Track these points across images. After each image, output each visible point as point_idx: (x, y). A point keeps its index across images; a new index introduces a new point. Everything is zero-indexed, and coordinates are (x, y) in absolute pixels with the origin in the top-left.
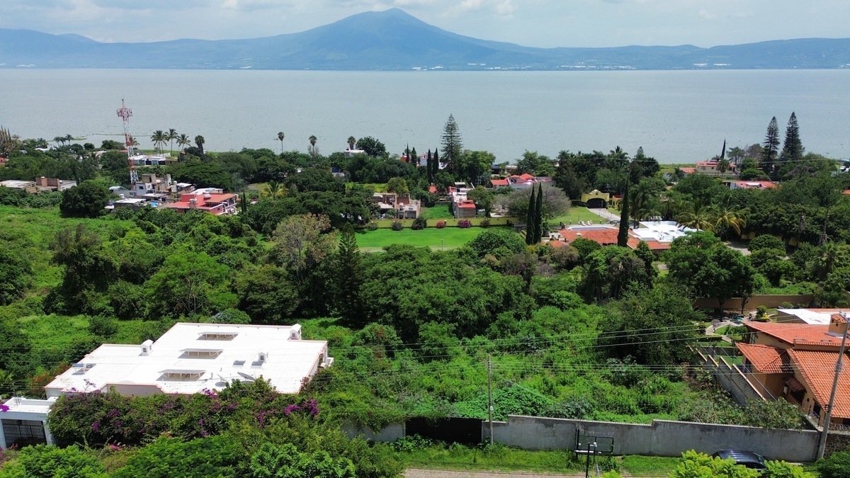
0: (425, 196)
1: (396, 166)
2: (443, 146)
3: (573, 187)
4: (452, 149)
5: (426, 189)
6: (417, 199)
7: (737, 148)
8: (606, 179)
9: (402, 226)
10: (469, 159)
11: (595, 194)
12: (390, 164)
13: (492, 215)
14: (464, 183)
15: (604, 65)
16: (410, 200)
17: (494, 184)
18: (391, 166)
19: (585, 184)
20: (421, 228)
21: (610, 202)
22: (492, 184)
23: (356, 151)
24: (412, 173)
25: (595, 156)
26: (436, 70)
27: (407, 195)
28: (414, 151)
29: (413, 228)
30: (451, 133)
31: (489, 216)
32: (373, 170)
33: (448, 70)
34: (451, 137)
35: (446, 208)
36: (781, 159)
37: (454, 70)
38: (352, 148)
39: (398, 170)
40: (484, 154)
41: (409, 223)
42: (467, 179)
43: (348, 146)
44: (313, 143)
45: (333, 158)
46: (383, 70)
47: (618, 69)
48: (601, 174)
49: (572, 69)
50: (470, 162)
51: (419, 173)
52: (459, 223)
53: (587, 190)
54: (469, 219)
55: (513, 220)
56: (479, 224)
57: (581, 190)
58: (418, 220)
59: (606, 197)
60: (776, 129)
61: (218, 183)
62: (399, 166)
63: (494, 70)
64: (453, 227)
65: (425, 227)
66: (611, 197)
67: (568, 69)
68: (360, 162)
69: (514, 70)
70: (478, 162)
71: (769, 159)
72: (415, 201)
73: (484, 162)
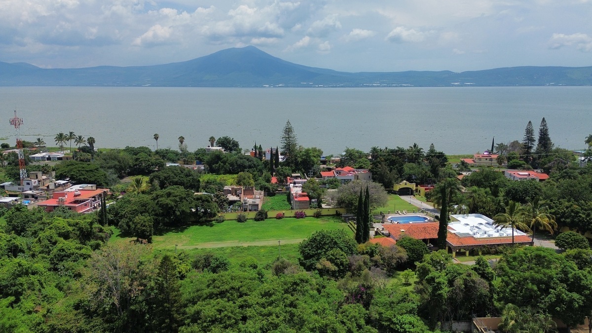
0: (267, 188)
1: (245, 160)
2: (283, 144)
3: (386, 179)
4: (289, 148)
5: (268, 181)
6: (261, 189)
7: (502, 144)
8: (411, 171)
9: (246, 217)
10: (303, 155)
11: (404, 184)
12: (241, 159)
13: (323, 206)
14: (299, 175)
15: (392, 84)
16: (255, 191)
17: (323, 176)
18: (241, 161)
19: (396, 176)
20: (262, 219)
21: (416, 190)
22: (321, 175)
23: (215, 148)
24: (258, 166)
25: (399, 151)
26: (279, 87)
27: (252, 187)
28: (260, 148)
29: (256, 220)
30: (288, 135)
31: (320, 207)
32: (227, 164)
33: (288, 87)
34: (289, 137)
35: (285, 197)
36: (537, 153)
37: (291, 87)
38: (212, 146)
39: (247, 163)
40: (315, 150)
41: (253, 215)
42: (301, 171)
43: (209, 144)
44: (182, 142)
45: (196, 154)
46: (243, 87)
47: (401, 86)
48: (407, 167)
49: (371, 87)
50: (303, 157)
51: (263, 166)
52: (296, 214)
53: (398, 180)
54: (304, 211)
55: (341, 211)
56: (312, 214)
57: (393, 182)
58: (260, 212)
59: (413, 186)
60: (532, 130)
61: (92, 179)
62: (248, 160)
63: (319, 87)
64: (290, 217)
65: (266, 218)
66: (417, 186)
67: (369, 86)
68: (217, 157)
69: (332, 87)
70: (310, 157)
71: (528, 153)
72: (260, 191)
73: (315, 157)
